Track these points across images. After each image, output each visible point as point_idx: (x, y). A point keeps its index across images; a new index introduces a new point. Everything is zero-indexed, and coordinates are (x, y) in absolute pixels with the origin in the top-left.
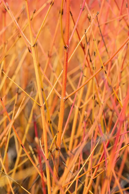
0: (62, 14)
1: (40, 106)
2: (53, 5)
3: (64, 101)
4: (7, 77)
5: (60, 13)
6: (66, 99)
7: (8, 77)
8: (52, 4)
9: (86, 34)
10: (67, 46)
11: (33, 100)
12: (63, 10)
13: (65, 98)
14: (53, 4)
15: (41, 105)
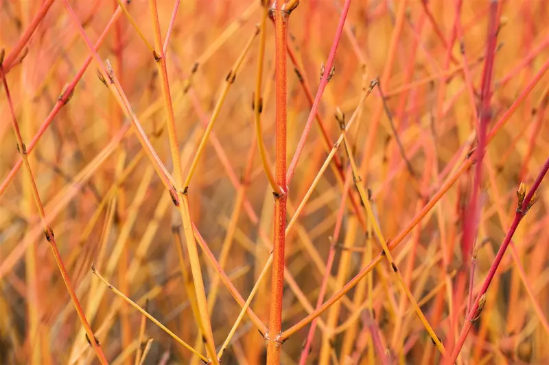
0: (260, 110)
1: (206, 363)
2: (232, 82)
3: (276, 345)
4: (109, 285)
5: (253, 107)
6: (284, 341)
7: (110, 287)
8: (230, 79)
9: (338, 146)
10: (283, 191)
11: (190, 348)
12: (261, 101)
13: (279, 337)
14: (234, 78)
15: (210, 360)
